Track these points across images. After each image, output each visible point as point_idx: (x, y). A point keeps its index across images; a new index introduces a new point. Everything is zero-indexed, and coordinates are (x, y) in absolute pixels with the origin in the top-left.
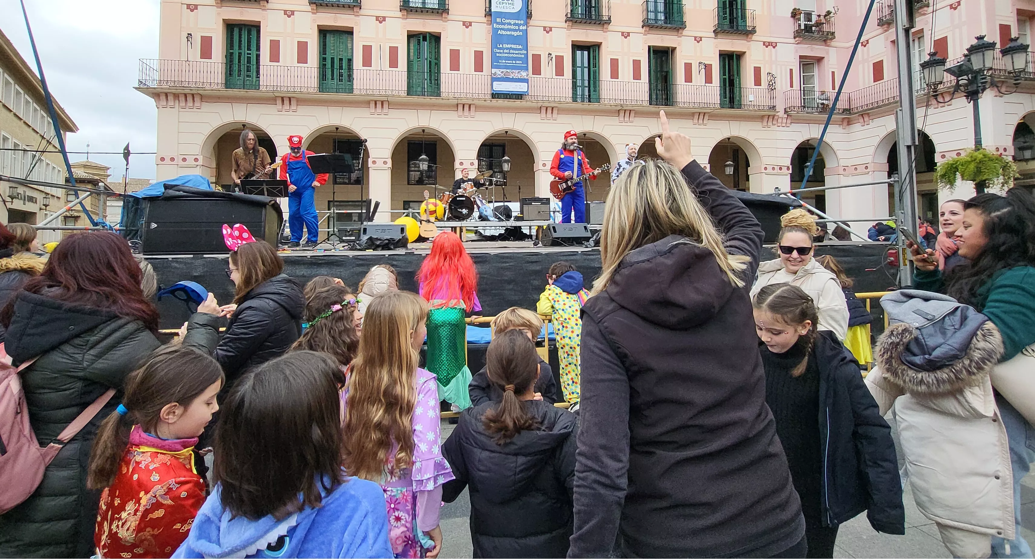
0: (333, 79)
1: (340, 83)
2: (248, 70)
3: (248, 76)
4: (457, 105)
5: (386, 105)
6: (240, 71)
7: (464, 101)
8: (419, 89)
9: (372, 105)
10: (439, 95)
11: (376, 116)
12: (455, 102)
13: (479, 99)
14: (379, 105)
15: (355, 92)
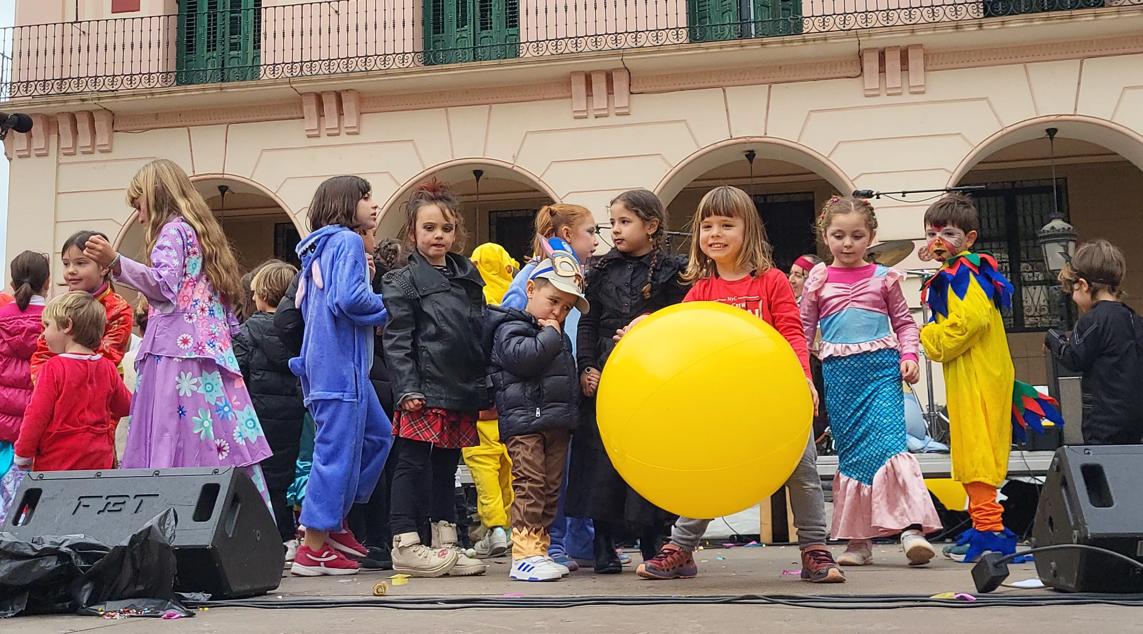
0: (462, 22)
1: (484, 33)
2: (235, 28)
3: (234, 46)
4: (860, 56)
5: (620, 84)
6: (212, 32)
7: (881, 40)
8: (730, 18)
9: (579, 87)
10: (798, 29)
11: (591, 121)
12: (850, 45)
13: (934, 25)
14: (599, 86)
15: (527, 52)
